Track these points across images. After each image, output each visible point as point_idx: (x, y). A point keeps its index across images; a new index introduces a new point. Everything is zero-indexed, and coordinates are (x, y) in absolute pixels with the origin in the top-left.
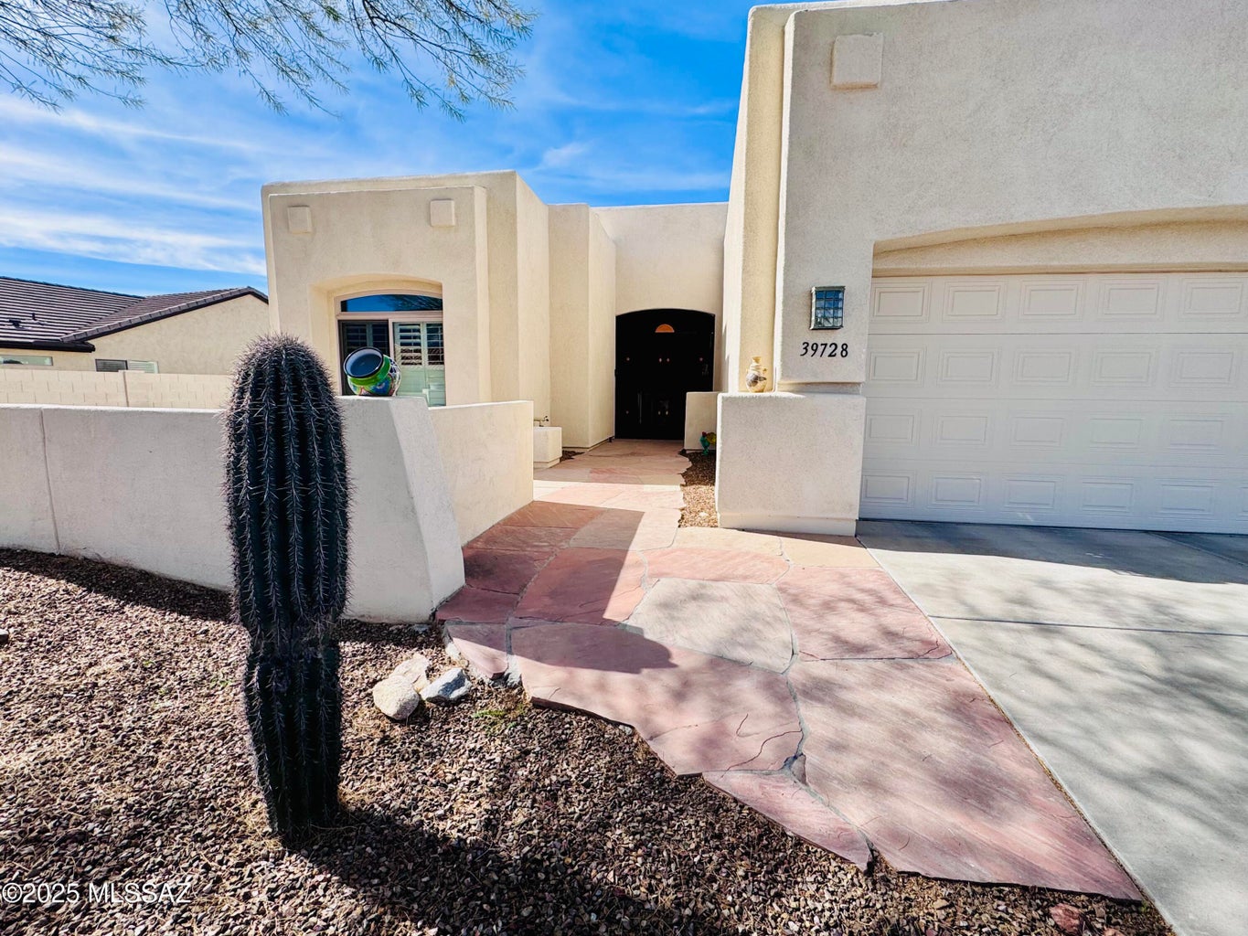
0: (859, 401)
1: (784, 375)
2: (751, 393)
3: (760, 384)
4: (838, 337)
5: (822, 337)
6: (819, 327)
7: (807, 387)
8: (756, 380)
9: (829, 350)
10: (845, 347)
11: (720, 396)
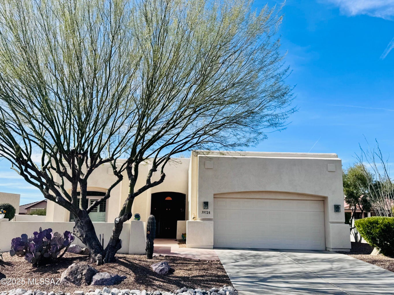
0: (213, 222)
1: (199, 217)
2: (193, 220)
3: (195, 219)
4: (208, 210)
5: (205, 210)
6: (204, 208)
7: (203, 219)
8: (194, 218)
9: (207, 213)
10: (209, 212)
11: (187, 221)
